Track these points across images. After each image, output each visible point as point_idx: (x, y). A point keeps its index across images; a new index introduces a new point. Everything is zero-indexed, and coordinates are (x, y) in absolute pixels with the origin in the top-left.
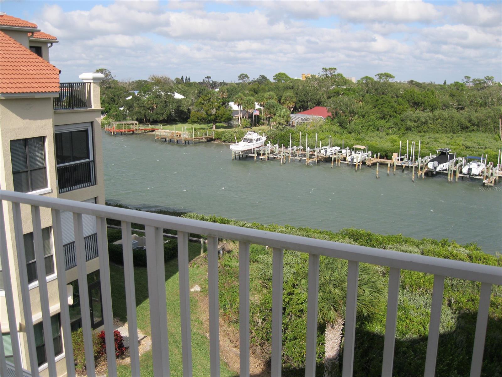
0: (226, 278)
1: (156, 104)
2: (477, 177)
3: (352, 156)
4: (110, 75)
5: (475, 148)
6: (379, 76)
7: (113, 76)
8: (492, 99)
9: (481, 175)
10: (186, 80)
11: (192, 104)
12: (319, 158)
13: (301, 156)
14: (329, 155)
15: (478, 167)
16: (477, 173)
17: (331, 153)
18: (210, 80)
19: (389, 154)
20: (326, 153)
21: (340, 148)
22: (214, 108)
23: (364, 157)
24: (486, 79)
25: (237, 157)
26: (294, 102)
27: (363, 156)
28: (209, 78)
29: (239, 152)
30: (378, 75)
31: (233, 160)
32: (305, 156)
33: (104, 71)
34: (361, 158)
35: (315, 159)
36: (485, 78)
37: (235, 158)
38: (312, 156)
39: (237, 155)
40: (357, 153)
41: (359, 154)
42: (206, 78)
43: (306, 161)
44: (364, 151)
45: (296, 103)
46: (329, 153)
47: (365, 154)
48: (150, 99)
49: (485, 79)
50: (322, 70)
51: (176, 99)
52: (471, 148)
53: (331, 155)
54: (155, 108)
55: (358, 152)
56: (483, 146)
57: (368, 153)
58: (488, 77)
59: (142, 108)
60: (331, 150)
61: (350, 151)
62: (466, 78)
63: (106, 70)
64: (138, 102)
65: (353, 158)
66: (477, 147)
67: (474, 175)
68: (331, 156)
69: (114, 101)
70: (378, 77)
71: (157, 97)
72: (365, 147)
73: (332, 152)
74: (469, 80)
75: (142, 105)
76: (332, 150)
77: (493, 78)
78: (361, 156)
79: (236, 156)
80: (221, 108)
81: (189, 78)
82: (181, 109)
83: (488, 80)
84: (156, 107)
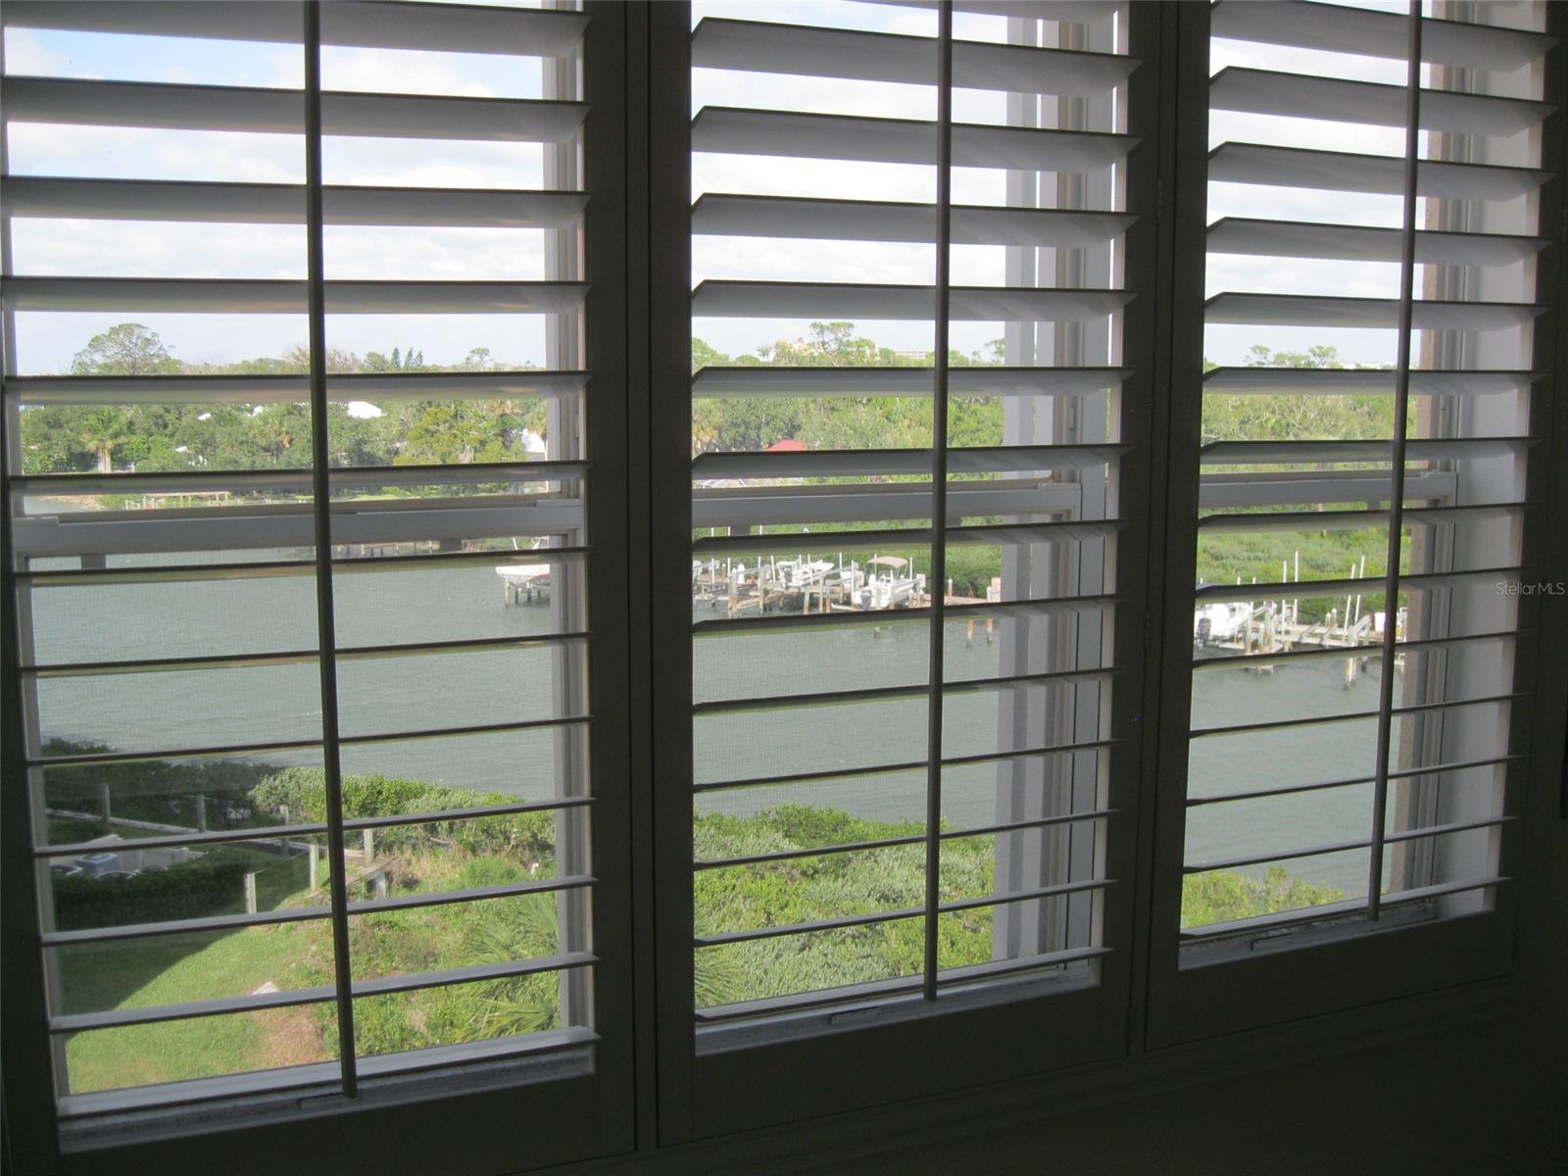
0: (369, 960)
1: (287, 433)
2: (1228, 645)
3: (866, 588)
4: (156, 344)
5: (1239, 559)
6: (998, 348)
7: (165, 347)
8: (1305, 415)
9: (1239, 640)
10: (408, 361)
11: (402, 436)
12: (770, 595)
13: (713, 593)
14: (799, 588)
15: (1232, 616)
16: (1227, 634)
17: (805, 580)
18: (486, 358)
19: (980, 581)
20: (790, 581)
21: (832, 565)
22: (468, 447)
23: (902, 592)
24: (1315, 355)
25: (523, 597)
26: (715, 428)
27: (900, 589)
28: (483, 352)
29: (523, 580)
30: (995, 342)
31: (508, 606)
32: (725, 592)
33: (137, 331)
34: (893, 593)
35: (757, 599)
36: (1311, 350)
37: (513, 600)
38: (748, 590)
39: (520, 590)
40: (882, 580)
41: (888, 581)
42: (473, 352)
43: (729, 605)
44: (902, 571)
45: (719, 429)
46: (797, 582)
47: (907, 580)
48: (270, 420)
49: (1311, 354)
50: (812, 331)
51: (350, 418)
52: (1227, 558)
53: (804, 586)
54: (288, 446)
55: (883, 577)
56: (1263, 552)
57: (914, 577)
58: (1320, 348)
59: (245, 447)
60: (805, 573)
61: (861, 574)
62: (1255, 352)
63: (143, 327)
64: (228, 429)
65: (867, 594)
66: (1246, 554)
67: (1216, 639)
68: (803, 590)
69: (165, 426)
70: (993, 348)
71: (292, 413)
72: (905, 562)
73: (806, 576)
74: (1265, 358)
75: (244, 438)
76: (807, 570)
77: (1334, 350)
78: (893, 588)
79: (517, 593)
80: (487, 447)
81: (420, 356)
82: (367, 449)
83: (1319, 356)
84: (290, 443)
